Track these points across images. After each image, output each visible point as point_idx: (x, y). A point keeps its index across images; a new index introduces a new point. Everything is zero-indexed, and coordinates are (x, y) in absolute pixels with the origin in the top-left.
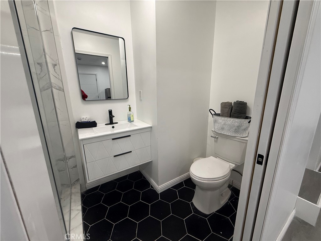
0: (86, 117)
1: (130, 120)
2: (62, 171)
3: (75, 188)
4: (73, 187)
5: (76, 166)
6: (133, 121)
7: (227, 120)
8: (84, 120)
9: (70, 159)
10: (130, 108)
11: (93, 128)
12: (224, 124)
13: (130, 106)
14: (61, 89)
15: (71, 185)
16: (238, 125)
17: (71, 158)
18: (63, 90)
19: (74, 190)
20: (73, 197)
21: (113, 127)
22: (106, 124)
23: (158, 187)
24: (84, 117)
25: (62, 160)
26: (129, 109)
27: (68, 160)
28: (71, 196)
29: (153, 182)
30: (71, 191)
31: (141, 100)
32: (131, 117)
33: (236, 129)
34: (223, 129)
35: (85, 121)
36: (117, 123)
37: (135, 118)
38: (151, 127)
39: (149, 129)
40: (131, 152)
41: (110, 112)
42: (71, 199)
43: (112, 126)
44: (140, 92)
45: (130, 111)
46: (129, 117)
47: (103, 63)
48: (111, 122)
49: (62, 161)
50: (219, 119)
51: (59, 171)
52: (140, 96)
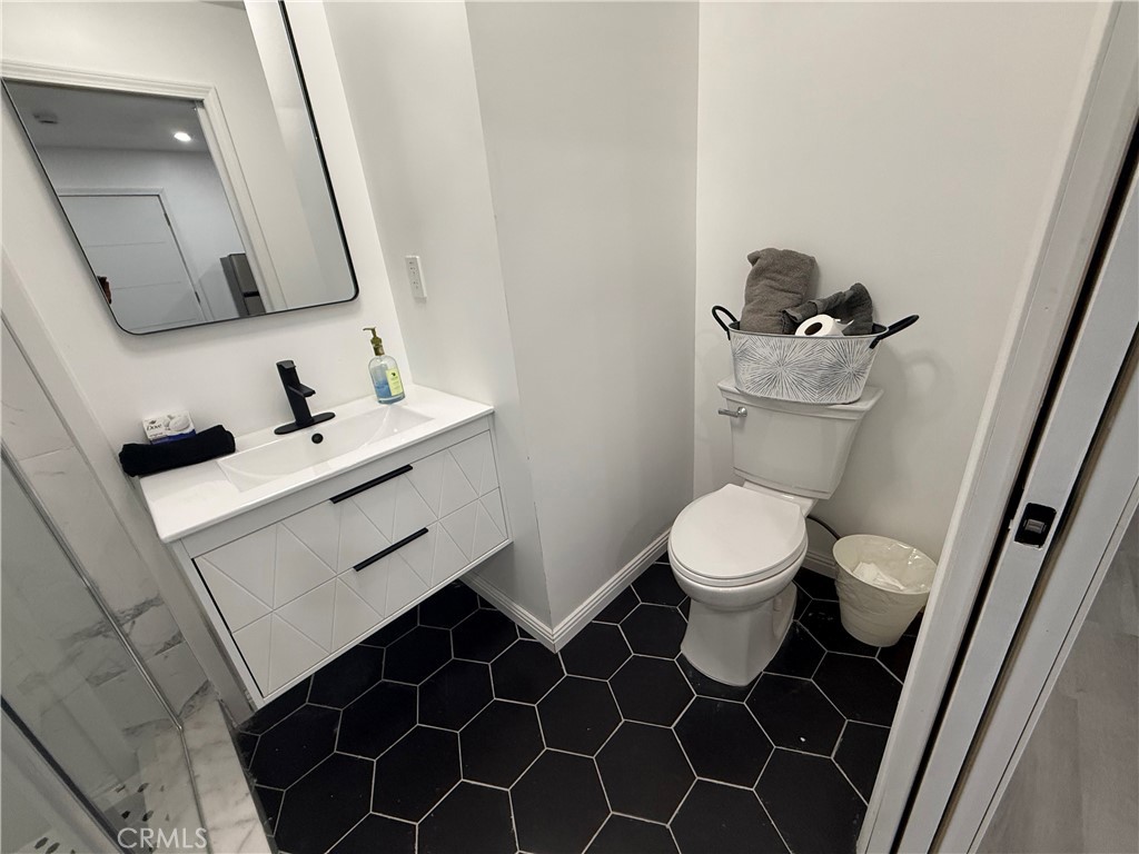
0: (165, 417)
1: (385, 393)
2: (109, 676)
3: (199, 726)
4: (188, 724)
5: (177, 639)
6: (401, 397)
7: (789, 346)
8: (162, 432)
9: (137, 620)
10: (377, 343)
11: (221, 461)
12: (782, 362)
13: (373, 330)
15: (175, 718)
16: (835, 360)
17: (139, 610)
19: (195, 738)
20: (200, 768)
21: (318, 439)
22: (279, 432)
23: (550, 631)
24: (159, 415)
25: (98, 633)
26: (372, 347)
27: (126, 628)
28: (189, 767)
29: (524, 617)
30: (183, 742)
31: (421, 300)
32: (391, 383)
33: (824, 378)
34: (773, 380)
35: (169, 433)
36: (331, 416)
37: (406, 381)
38: (492, 414)
39: (485, 425)
40: (424, 531)
41: (288, 373)
42: (192, 781)
43: (307, 433)
44: (412, 262)
45: (377, 353)
46: (381, 379)
47: (183, 137)
48: (303, 419)
49: (100, 637)
50: (759, 343)
51: (96, 680)
52: (416, 284)
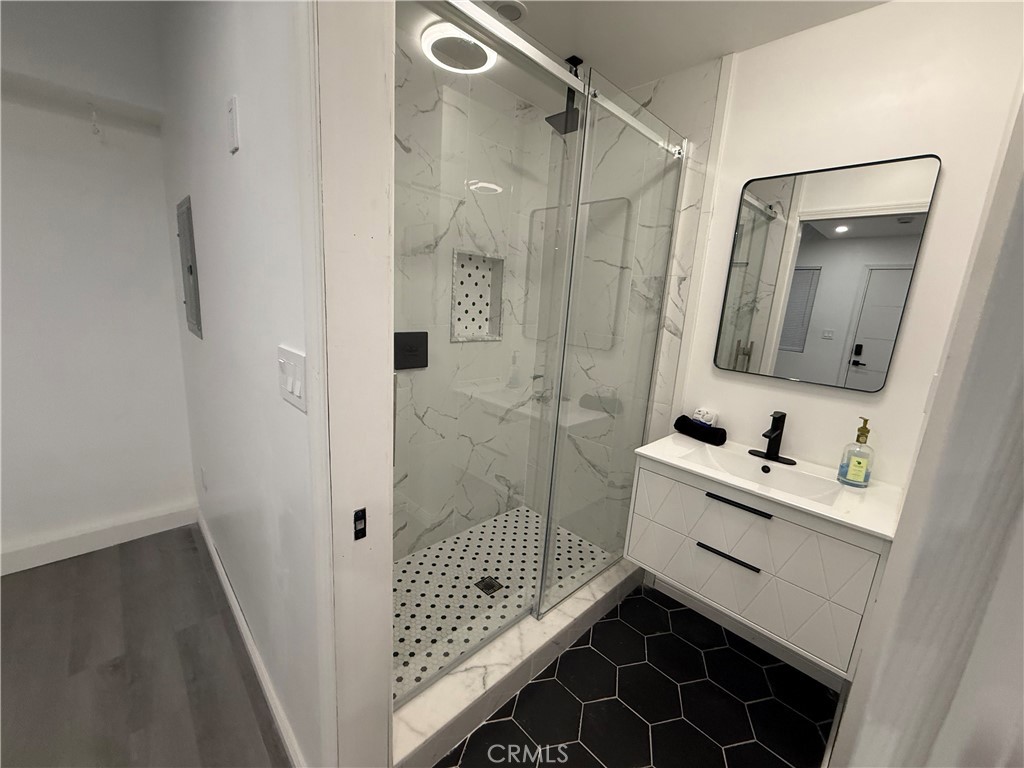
0: (706, 412)
8: (699, 418)
10: (864, 432)
11: (708, 445)
13: (866, 421)
14: (678, 333)
18: (682, 335)
21: (766, 469)
22: (752, 452)
24: (704, 409)
26: (858, 432)
35: (702, 420)
36: (792, 463)
39: (878, 547)
40: (757, 570)
41: (779, 421)
43: (765, 463)
45: (859, 441)
48: (773, 452)
